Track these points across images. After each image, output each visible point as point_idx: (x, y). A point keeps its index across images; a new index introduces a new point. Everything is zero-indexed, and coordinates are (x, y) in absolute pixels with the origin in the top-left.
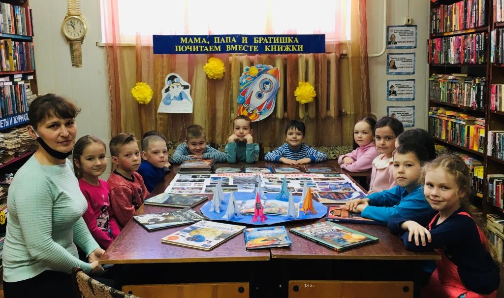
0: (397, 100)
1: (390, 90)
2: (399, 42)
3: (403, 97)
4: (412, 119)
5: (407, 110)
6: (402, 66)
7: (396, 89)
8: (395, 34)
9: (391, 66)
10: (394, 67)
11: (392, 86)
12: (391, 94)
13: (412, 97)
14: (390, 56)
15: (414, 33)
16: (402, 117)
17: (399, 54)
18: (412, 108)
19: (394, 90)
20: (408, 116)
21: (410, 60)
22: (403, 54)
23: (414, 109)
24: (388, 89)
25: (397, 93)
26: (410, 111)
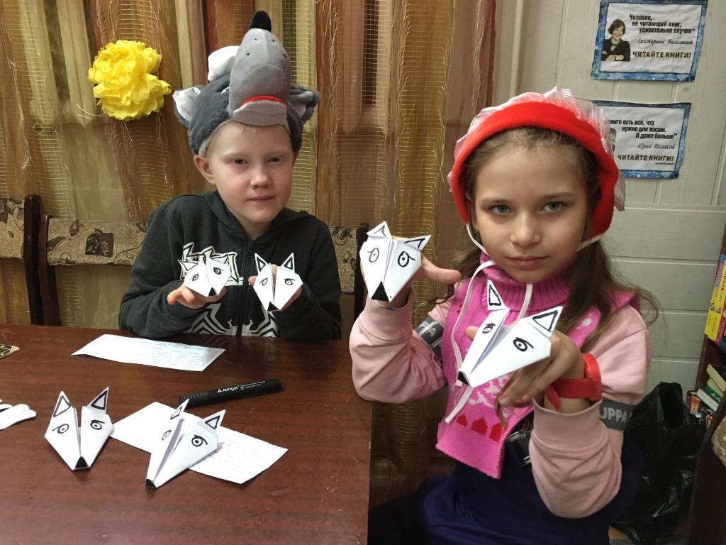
0: (630, 77)
1: (608, 36)
3: (651, 68)
4: (673, 153)
5: (659, 117)
7: (631, 35)
11: (618, 24)
12: (610, 53)
13: (688, 70)
16: (639, 141)
18: (681, 112)
19: (624, 38)
20: (661, 142)
23: (686, 115)
24: (600, 33)
25: (633, 49)
26: (671, 121)
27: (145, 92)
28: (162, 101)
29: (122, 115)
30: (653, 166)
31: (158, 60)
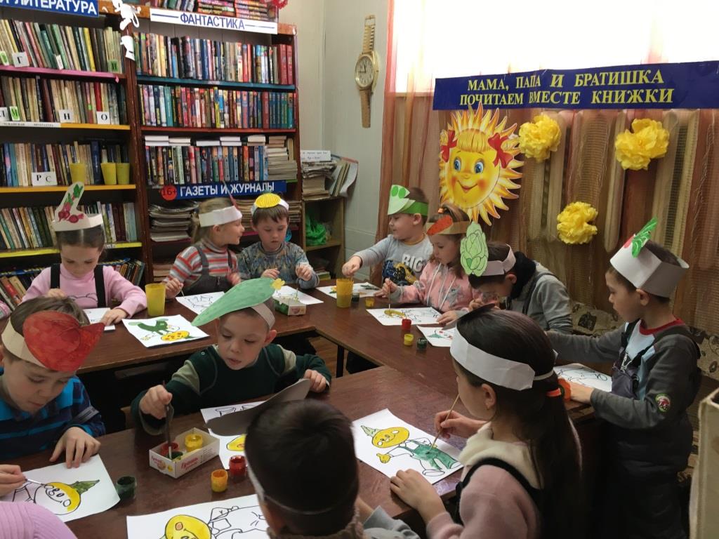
27: (580, 232)
28: (591, 238)
29: (567, 241)
31: (594, 215)
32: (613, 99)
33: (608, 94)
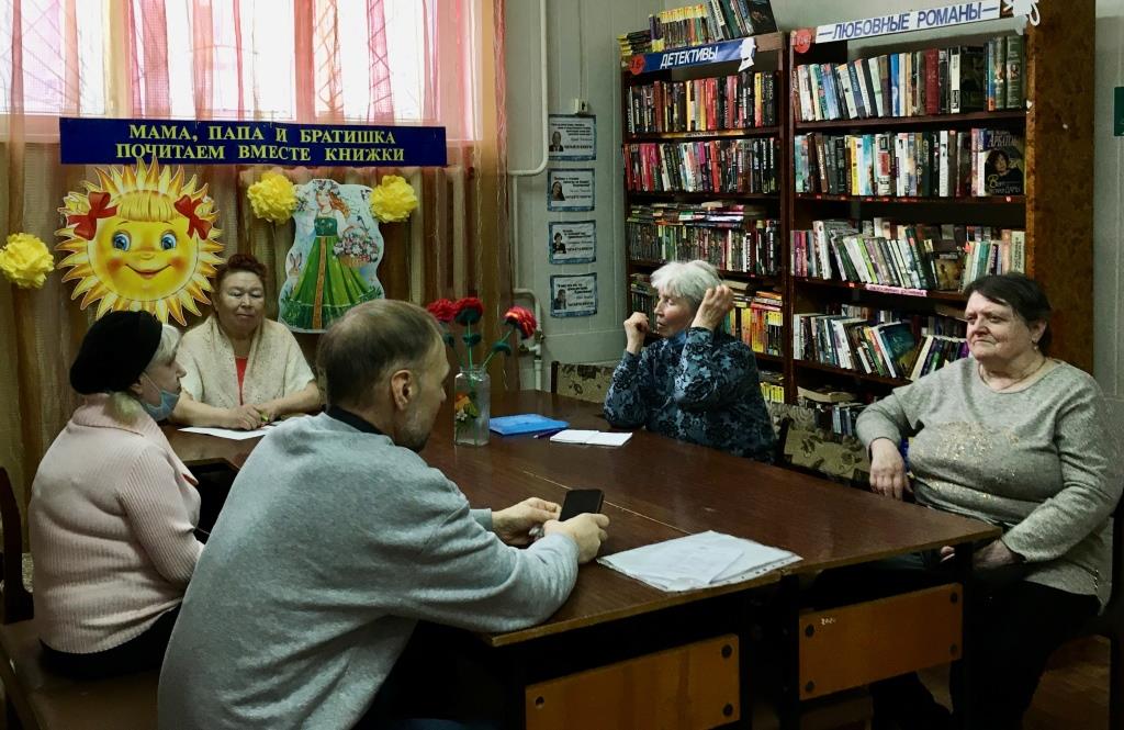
0: (567, 262)
1: (554, 241)
2: (567, 147)
3: (577, 256)
4: (593, 300)
5: (583, 282)
6: (572, 194)
8: (560, 131)
9: (555, 193)
10: (561, 197)
11: (558, 235)
12: (556, 250)
13: (592, 256)
14: (555, 174)
15: (592, 131)
16: (576, 295)
17: (568, 170)
18: (592, 278)
19: (562, 242)
20: (586, 295)
21: (585, 183)
22: (573, 170)
23: (595, 279)
25: (567, 247)
26: (589, 283)
30: (585, 308)
32: (352, 156)
33: (345, 152)
